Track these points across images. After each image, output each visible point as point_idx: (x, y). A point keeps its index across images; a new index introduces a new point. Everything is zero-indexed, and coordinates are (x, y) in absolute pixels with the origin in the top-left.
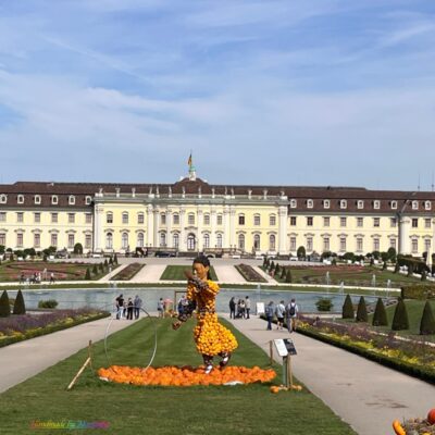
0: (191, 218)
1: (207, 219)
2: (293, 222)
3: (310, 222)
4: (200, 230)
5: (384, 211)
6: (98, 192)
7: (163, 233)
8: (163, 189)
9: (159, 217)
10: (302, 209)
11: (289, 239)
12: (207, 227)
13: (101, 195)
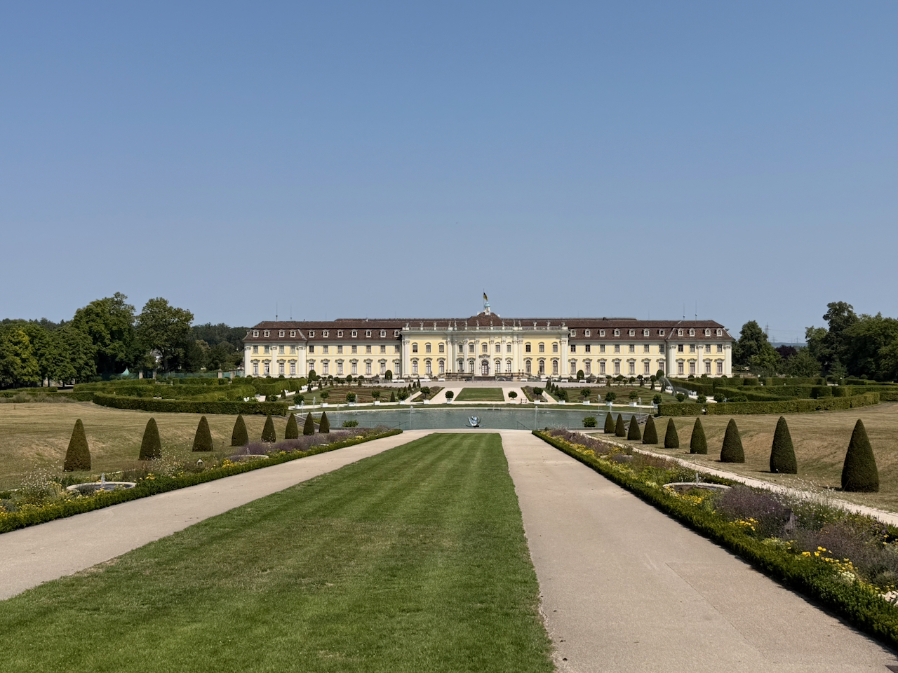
0: (485, 346)
1: (498, 347)
2: (573, 349)
3: (588, 349)
4: (492, 357)
5: (653, 339)
6: (405, 326)
7: (461, 361)
8: (460, 323)
9: (457, 347)
10: (581, 338)
11: (570, 364)
12: (498, 355)
13: (408, 329)
